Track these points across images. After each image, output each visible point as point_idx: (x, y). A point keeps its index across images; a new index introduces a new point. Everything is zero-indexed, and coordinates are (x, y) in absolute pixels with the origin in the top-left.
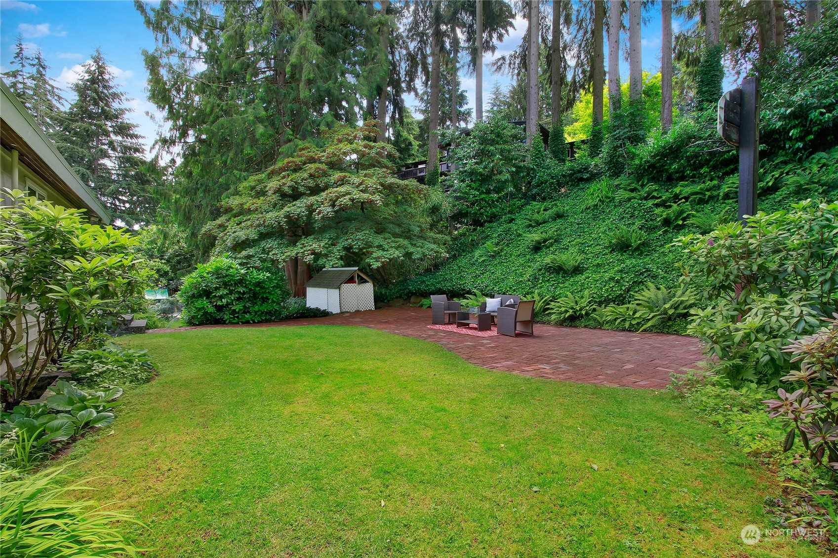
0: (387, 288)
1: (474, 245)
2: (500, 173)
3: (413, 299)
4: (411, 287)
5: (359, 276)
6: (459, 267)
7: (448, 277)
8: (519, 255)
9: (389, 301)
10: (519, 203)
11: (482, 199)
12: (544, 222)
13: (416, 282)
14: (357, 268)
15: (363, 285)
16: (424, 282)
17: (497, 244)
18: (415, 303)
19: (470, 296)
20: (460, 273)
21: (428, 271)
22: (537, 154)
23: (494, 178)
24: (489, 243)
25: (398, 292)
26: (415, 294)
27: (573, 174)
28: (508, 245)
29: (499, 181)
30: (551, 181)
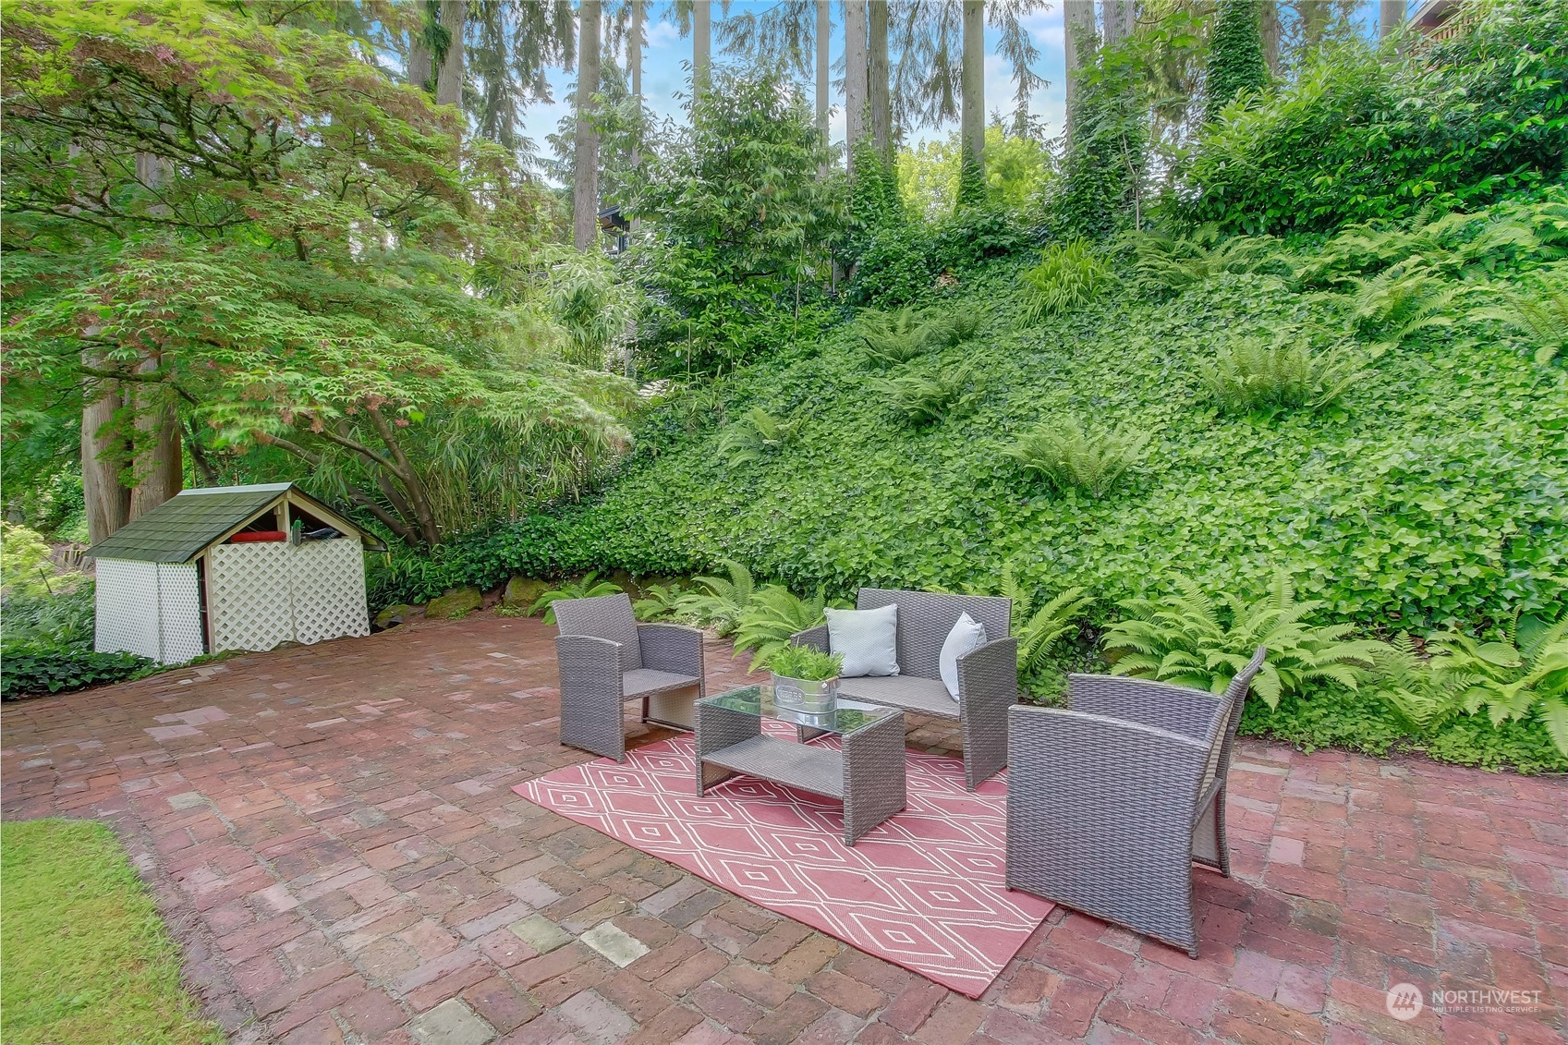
0: (425, 554)
1: (707, 423)
2: (775, 224)
3: (513, 590)
4: (504, 553)
5: (295, 512)
6: (664, 487)
7: (630, 515)
8: (864, 445)
9: (429, 598)
10: (824, 316)
11: (725, 295)
12: (917, 355)
13: (523, 534)
14: (285, 486)
15: (318, 545)
16: (551, 533)
17: (784, 414)
18: (518, 603)
19: (711, 581)
20: (667, 503)
21: (565, 499)
22: (867, 189)
23: (757, 237)
24: (758, 410)
25: (463, 566)
26: (521, 573)
27: (972, 238)
28: (817, 417)
29: (770, 246)
30: (913, 255)
